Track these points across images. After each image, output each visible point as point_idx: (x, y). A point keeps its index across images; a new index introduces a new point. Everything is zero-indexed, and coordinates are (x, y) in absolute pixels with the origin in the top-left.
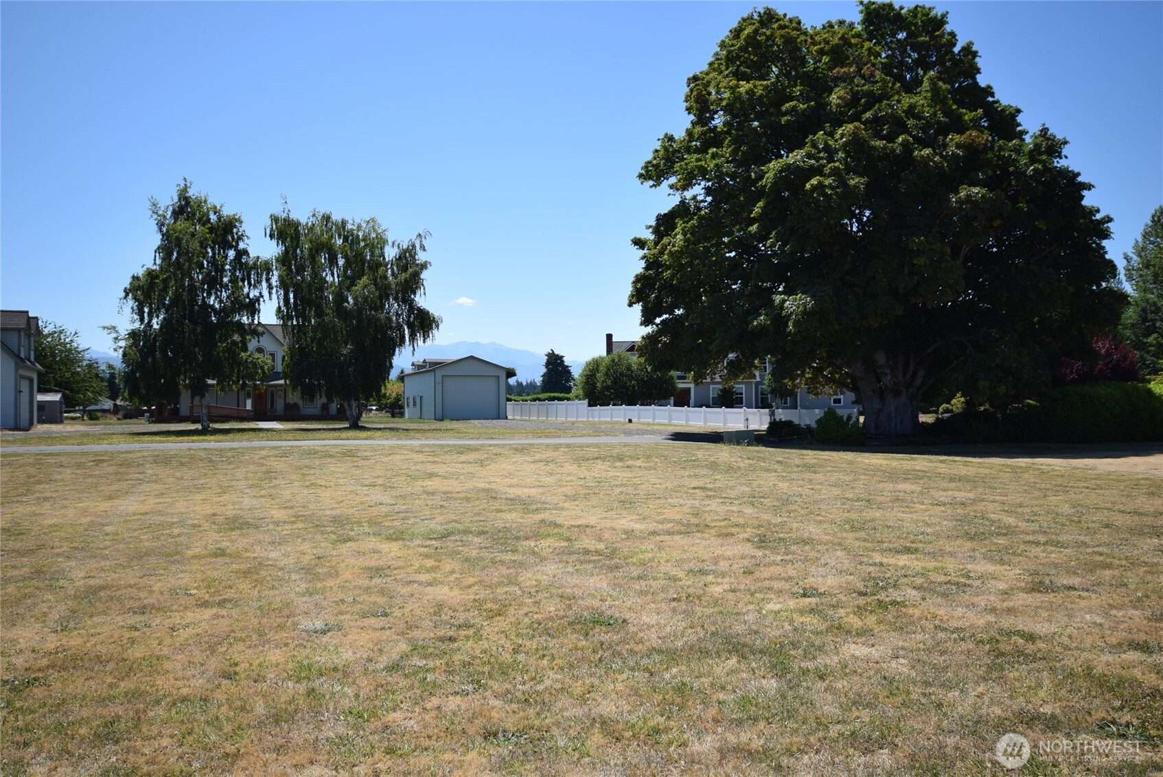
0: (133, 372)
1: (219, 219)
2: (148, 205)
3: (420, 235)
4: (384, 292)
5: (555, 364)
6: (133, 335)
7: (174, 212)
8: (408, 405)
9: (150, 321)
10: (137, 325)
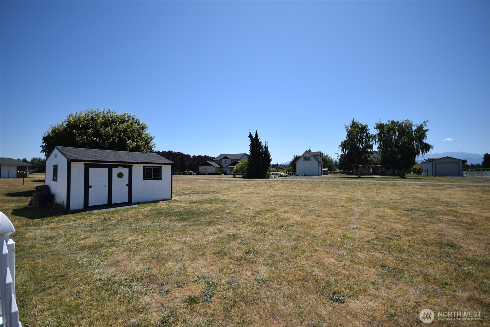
0: (342, 163)
1: (362, 126)
3: (424, 122)
4: (411, 139)
6: (342, 155)
7: (351, 126)
8: (423, 171)
9: (345, 152)
10: (342, 153)
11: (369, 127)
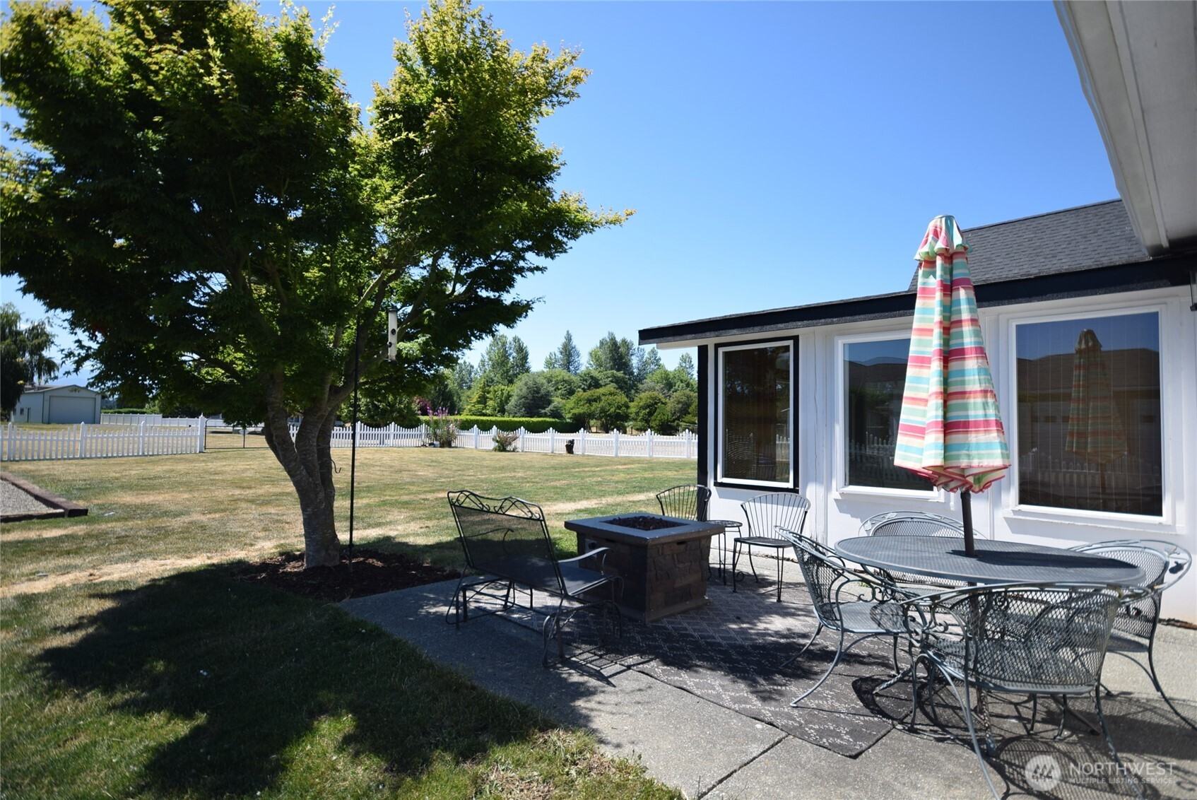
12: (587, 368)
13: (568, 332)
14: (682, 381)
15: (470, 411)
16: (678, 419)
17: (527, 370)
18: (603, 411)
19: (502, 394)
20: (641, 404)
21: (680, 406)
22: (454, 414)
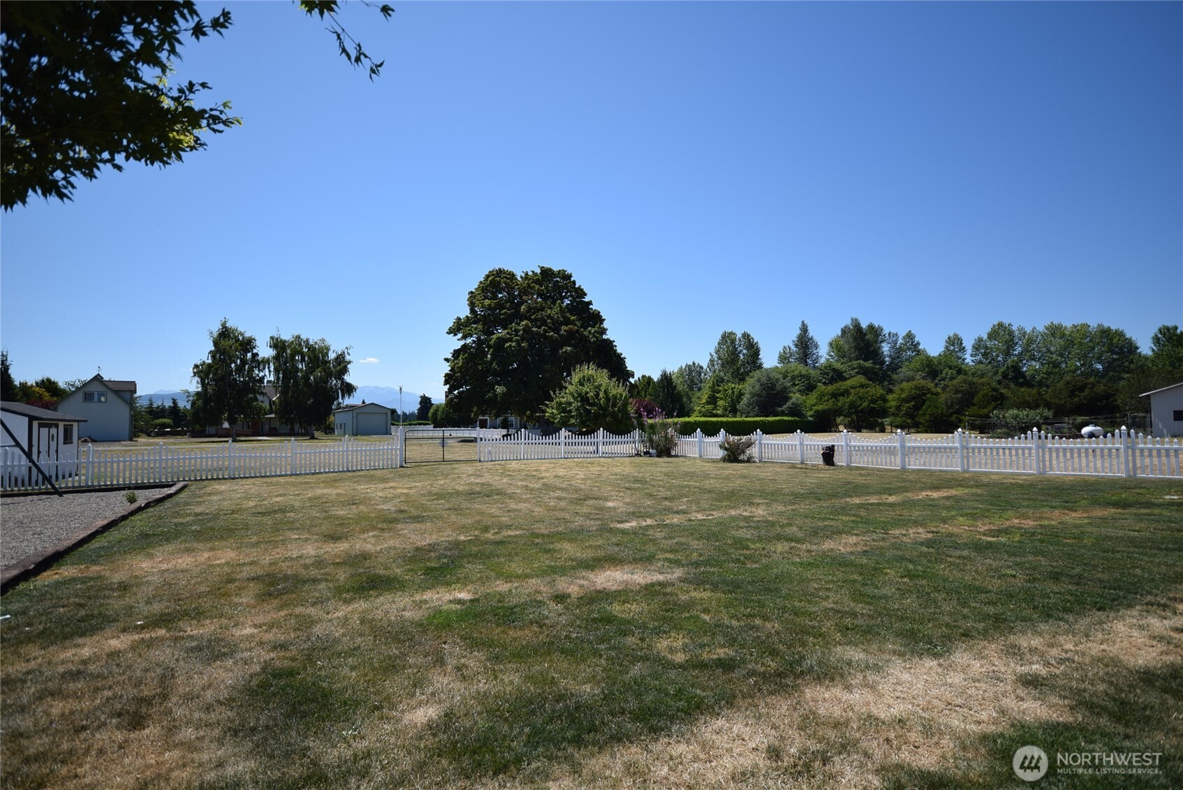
0: (196, 412)
1: (244, 338)
2: (208, 333)
3: (347, 347)
4: (329, 374)
5: (425, 402)
6: (198, 394)
7: (220, 335)
8: (337, 428)
9: (207, 387)
10: (200, 389)
11: (257, 343)
12: (827, 360)
13: (803, 322)
14: (950, 368)
15: (700, 412)
16: (958, 412)
17: (760, 367)
18: (852, 405)
19: (733, 392)
20: (903, 396)
21: (959, 396)
22: (672, 417)
